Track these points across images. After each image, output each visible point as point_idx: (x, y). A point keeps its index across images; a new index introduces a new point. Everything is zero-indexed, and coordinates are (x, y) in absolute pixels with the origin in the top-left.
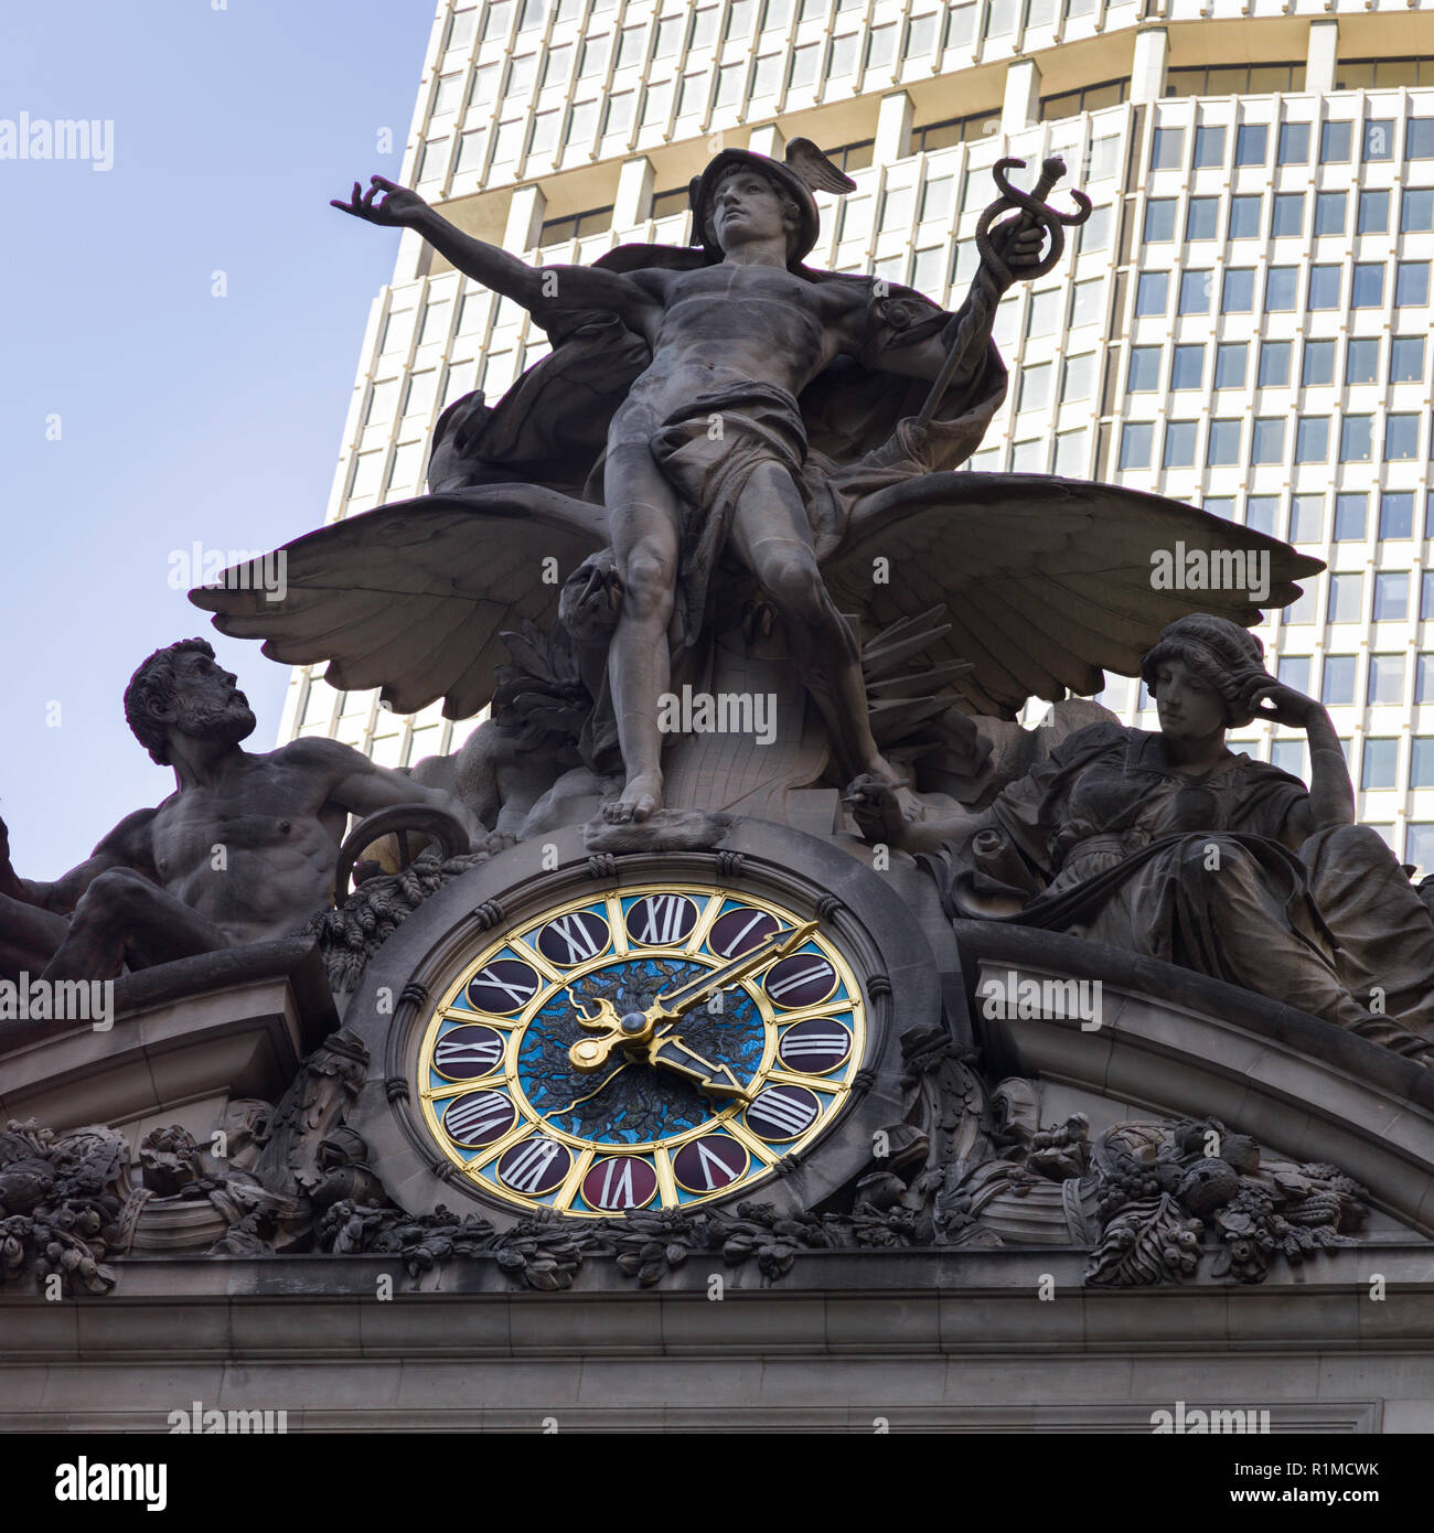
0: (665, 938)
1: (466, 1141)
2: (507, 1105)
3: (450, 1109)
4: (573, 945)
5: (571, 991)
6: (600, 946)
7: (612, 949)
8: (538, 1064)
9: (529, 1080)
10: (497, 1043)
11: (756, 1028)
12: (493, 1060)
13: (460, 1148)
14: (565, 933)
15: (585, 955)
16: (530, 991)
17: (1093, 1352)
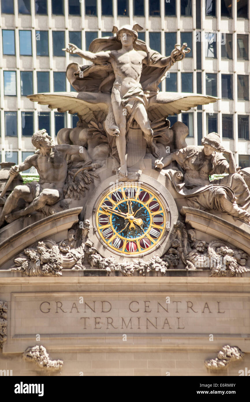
0: (132, 197)
1: (106, 238)
2: (112, 231)
3: (103, 231)
4: (117, 198)
5: (118, 207)
6: (121, 198)
7: (124, 199)
8: (115, 222)
9: (114, 225)
10: (108, 218)
11: (148, 216)
12: (108, 222)
13: (105, 239)
14: (116, 196)
15: (119, 200)
16: (112, 207)
17: (210, 284)
